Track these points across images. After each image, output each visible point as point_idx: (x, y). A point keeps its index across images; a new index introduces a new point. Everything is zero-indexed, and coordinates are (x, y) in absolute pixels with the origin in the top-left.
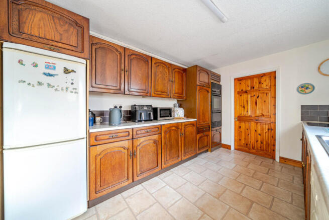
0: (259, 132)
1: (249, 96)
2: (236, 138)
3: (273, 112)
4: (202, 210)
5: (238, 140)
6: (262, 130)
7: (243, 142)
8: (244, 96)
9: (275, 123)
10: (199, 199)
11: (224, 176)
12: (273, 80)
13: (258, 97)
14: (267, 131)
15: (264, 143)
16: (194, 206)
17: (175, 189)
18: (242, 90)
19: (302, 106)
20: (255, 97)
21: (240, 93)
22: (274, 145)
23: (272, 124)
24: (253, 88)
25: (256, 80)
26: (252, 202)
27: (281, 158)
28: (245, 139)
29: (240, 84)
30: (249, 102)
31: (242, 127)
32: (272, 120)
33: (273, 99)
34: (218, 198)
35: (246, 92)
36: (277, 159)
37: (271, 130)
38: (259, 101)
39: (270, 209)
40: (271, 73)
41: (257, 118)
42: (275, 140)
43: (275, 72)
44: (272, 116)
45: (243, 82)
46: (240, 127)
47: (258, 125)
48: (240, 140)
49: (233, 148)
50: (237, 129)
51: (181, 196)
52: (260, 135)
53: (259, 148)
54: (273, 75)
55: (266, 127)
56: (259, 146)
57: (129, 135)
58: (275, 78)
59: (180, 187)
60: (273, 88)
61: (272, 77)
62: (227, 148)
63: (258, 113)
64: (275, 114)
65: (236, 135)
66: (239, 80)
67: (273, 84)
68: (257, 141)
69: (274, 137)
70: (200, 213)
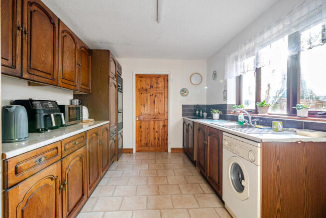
0: (156, 129)
1: (149, 95)
2: (138, 139)
3: (166, 110)
4: (156, 209)
5: (139, 141)
6: (159, 127)
7: (143, 142)
8: (144, 95)
9: (168, 120)
10: (147, 203)
11: (148, 177)
12: (166, 82)
13: (155, 96)
14: (162, 127)
15: (160, 139)
16: (150, 211)
17: (119, 210)
18: (142, 88)
19: (183, 106)
20: (154, 96)
21: (140, 91)
22: (167, 139)
23: (166, 121)
24: (152, 87)
25: (154, 80)
26: (178, 185)
27: (172, 149)
28: (145, 138)
29: (141, 81)
30: (149, 101)
31: (142, 127)
32: (166, 117)
33: (166, 99)
34: (159, 194)
35: (146, 90)
36: (169, 151)
37: (165, 126)
38: (156, 100)
39: (187, 183)
40: (165, 75)
41: (155, 117)
42: (168, 135)
43: (167, 75)
44: (166, 114)
45: (143, 80)
46: (141, 127)
47: (156, 123)
48: (141, 140)
49: (134, 151)
50: (138, 130)
51: (131, 212)
52: (157, 132)
53: (157, 145)
54: (166, 78)
55: (161, 124)
56: (156, 142)
57: (58, 152)
58: (168, 81)
59: (121, 205)
60: (166, 89)
61: (166, 80)
62: (130, 153)
63: (156, 111)
64: (167, 112)
65: (138, 136)
66: (140, 77)
67: (166, 86)
68: (155, 139)
69: (166, 133)
70: (157, 211)
